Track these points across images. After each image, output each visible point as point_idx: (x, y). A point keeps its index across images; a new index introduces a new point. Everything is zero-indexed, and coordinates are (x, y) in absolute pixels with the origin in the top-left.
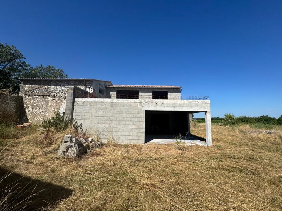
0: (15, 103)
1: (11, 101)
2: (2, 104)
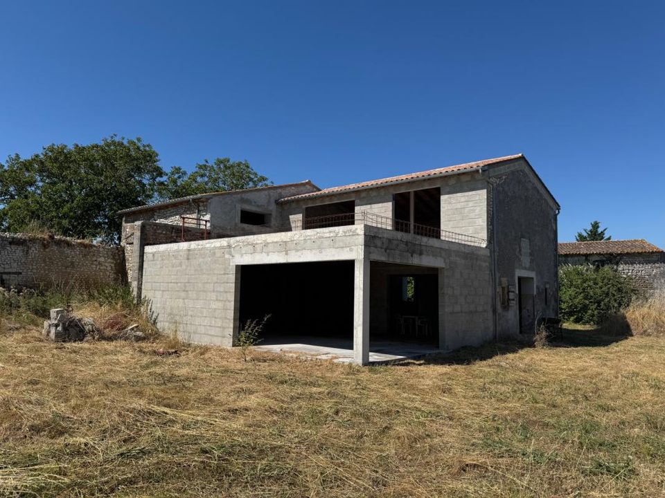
0: (112, 261)
1: (105, 257)
2: (92, 264)
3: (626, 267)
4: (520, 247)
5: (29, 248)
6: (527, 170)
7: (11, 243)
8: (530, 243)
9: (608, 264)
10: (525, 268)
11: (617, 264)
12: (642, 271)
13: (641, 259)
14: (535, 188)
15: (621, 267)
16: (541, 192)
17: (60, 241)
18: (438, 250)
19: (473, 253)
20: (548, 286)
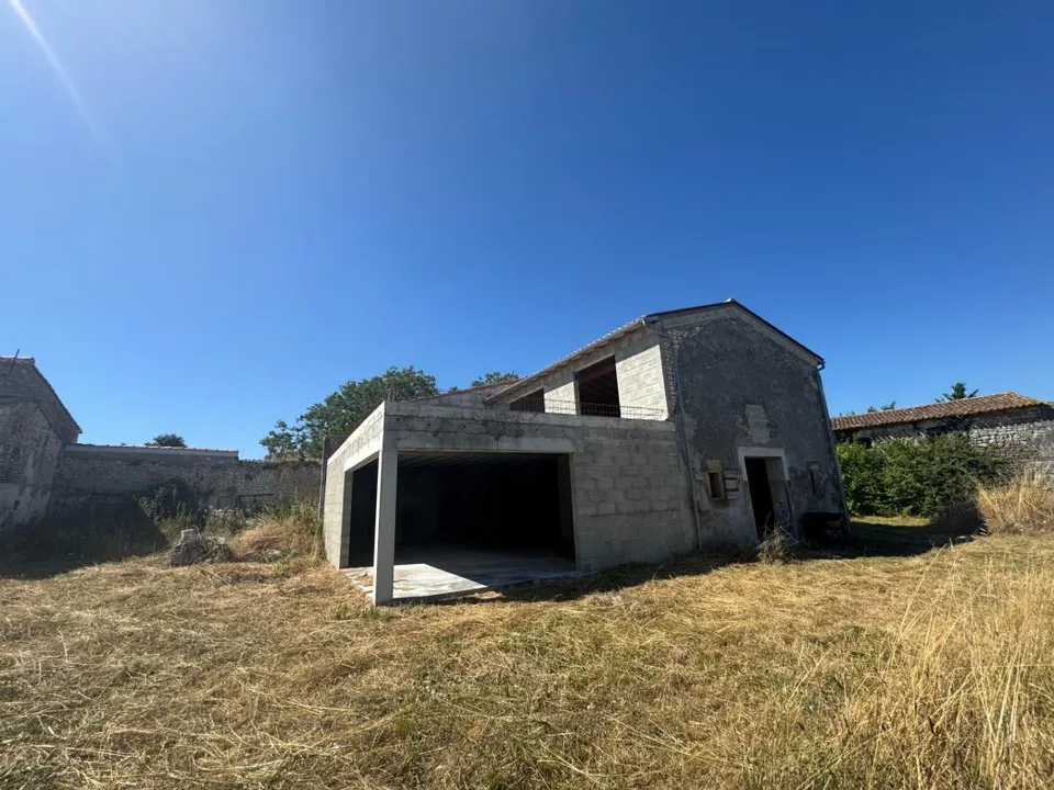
3: (982, 432)
4: (744, 416)
5: (281, 471)
6: (745, 317)
7: (264, 468)
8: (766, 411)
9: (951, 430)
10: (761, 445)
11: (967, 429)
12: (1013, 435)
13: (1006, 418)
14: (768, 340)
15: (974, 433)
16: (779, 343)
17: (309, 463)
18: (559, 429)
19: (637, 429)
20: (814, 467)
